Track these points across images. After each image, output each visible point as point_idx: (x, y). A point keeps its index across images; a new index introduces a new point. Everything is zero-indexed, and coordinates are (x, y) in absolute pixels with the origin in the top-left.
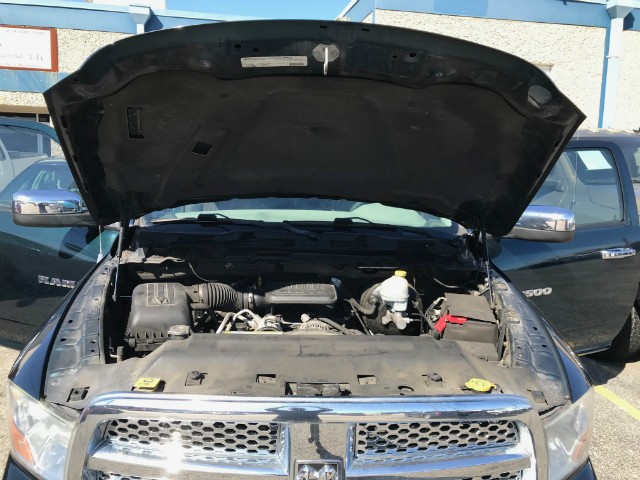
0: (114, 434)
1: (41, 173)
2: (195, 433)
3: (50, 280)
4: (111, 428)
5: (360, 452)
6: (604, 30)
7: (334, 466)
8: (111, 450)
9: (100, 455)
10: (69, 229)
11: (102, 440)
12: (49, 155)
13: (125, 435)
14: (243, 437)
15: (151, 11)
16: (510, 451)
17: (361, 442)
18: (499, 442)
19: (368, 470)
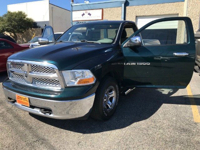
17: (32, 69)
18: (53, 73)
19: (32, 74)
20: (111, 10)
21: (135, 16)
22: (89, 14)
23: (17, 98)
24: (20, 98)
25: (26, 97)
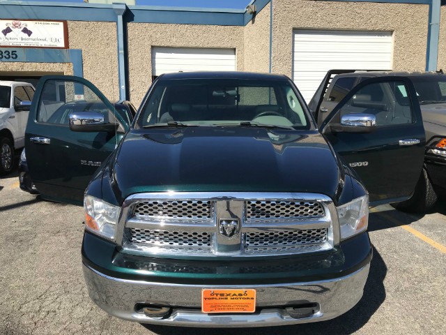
0: (137, 211)
1: (67, 110)
2: (174, 209)
3: (87, 162)
4: (135, 209)
5: (249, 217)
6: (428, 6)
7: (236, 221)
8: (136, 219)
9: (131, 221)
10: (98, 133)
11: (132, 215)
12: (65, 102)
13: (142, 212)
14: (196, 210)
15: (126, 6)
16: (321, 220)
17: (249, 212)
18: (314, 214)
19: (252, 225)
20: (90, 27)
21: (150, 47)
22: (26, 31)
23: (206, 299)
24: (218, 298)
25: (244, 290)
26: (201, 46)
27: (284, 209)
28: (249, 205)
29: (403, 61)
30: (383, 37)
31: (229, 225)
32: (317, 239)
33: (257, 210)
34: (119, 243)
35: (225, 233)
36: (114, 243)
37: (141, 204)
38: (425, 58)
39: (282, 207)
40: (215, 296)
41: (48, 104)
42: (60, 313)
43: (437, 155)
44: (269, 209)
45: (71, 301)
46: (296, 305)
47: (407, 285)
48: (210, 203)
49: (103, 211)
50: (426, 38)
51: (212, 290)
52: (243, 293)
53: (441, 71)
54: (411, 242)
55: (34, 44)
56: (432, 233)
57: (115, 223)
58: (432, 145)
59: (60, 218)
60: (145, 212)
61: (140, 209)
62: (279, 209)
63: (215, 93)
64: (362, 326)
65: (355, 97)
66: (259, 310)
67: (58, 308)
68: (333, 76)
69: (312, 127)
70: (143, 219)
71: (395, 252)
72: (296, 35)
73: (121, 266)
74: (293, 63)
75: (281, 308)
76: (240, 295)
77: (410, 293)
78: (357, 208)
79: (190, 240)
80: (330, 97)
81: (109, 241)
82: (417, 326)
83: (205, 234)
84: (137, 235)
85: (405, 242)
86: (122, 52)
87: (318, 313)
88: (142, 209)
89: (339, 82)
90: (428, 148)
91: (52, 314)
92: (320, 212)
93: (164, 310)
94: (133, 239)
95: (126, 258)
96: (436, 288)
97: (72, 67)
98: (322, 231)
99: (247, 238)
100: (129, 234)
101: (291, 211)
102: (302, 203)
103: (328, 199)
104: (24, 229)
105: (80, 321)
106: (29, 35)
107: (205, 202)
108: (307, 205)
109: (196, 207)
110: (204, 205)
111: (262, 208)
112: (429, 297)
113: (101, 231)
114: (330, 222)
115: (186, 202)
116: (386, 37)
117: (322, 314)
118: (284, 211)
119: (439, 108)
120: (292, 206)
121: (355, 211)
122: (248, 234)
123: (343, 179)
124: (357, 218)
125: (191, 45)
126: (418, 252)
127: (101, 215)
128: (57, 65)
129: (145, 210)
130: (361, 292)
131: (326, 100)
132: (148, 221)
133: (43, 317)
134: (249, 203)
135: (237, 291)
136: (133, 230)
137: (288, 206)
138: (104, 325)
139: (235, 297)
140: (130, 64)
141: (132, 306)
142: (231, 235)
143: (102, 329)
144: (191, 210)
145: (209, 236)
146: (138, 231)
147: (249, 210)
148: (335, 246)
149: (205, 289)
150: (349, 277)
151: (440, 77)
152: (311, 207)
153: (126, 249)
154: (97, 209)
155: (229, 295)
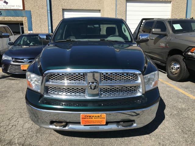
0: (50, 79)
1: (24, 37)
2: (67, 77)
4: (49, 77)
5: (102, 81)
7: (96, 83)
8: (50, 82)
11: (47, 80)
13: (52, 79)
16: (136, 82)
17: (102, 78)
18: (133, 79)
19: (104, 84)
21: (62, 9)
22: (5, 2)
23: (82, 118)
24: (88, 118)
25: (100, 114)
26: (85, 9)
27: (119, 77)
28: (103, 75)
29: (175, 15)
30: (167, 4)
31: (93, 85)
32: (134, 91)
33: (106, 77)
34: (42, 93)
35: (91, 88)
36: (40, 94)
37: (52, 75)
38: (185, 14)
39: (118, 76)
40: (87, 117)
41: (16, 35)
42: (18, 126)
43: (190, 55)
44: (112, 77)
45: (23, 121)
46: (124, 121)
47: (175, 112)
48: (84, 75)
49: (35, 79)
50: (186, 4)
51: (85, 114)
52: (100, 116)
53: (192, 18)
54: (178, 94)
55: (9, 8)
56: (187, 90)
57: (40, 84)
58: (188, 51)
59: (20, 85)
60: (54, 79)
61: (51, 77)
62: (116, 77)
63: (89, 26)
64: (155, 130)
65: (153, 30)
66: (107, 123)
67: (17, 124)
68: (144, 21)
69: (133, 42)
70: (53, 82)
71: (171, 98)
72: (127, 3)
73: (44, 104)
74: (126, 16)
75: (118, 123)
76: (98, 116)
77: (177, 116)
78: (153, 77)
79: (75, 92)
80: (142, 31)
81: (37, 92)
82: (180, 130)
83: (82, 89)
84: (51, 90)
85: (175, 94)
86: (49, 11)
87: (135, 125)
88: (52, 78)
89: (146, 24)
90: (186, 52)
91: (14, 127)
92: (136, 78)
93: (64, 124)
94: (49, 91)
95: (46, 100)
96: (189, 114)
97: (27, 19)
98: (137, 87)
99: (102, 91)
100: (47, 89)
101: (122, 78)
102: (127, 74)
103: (140, 72)
104: (3, 89)
105: (27, 129)
106: (7, 4)
107: (82, 74)
108: (130, 75)
109: (77, 76)
110: (81, 75)
111: (109, 76)
112: (186, 118)
113: (34, 88)
114: (140, 83)
115: (73, 74)
116: (168, 4)
117: (137, 125)
118: (118, 78)
119: (191, 34)
120: (122, 76)
121: (153, 78)
122: (102, 89)
123: (147, 64)
124: (153, 81)
125: (80, 8)
126: (181, 98)
127: (34, 81)
128: (20, 17)
129: (54, 78)
130: (155, 115)
131: (141, 32)
132: (55, 83)
133: (10, 128)
134: (102, 74)
135: (97, 115)
136: (49, 87)
137: (120, 76)
138: (38, 131)
139: (96, 117)
140: (53, 17)
141: (49, 122)
142: (94, 89)
143: (37, 133)
144: (75, 77)
145: (84, 90)
146: (51, 88)
147: (103, 77)
148: (143, 94)
149: (82, 114)
150: (149, 108)
151: (192, 21)
152: (132, 76)
153: (45, 96)
154: (32, 78)
155: (93, 116)
